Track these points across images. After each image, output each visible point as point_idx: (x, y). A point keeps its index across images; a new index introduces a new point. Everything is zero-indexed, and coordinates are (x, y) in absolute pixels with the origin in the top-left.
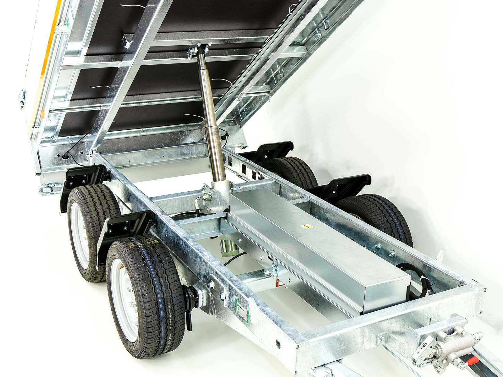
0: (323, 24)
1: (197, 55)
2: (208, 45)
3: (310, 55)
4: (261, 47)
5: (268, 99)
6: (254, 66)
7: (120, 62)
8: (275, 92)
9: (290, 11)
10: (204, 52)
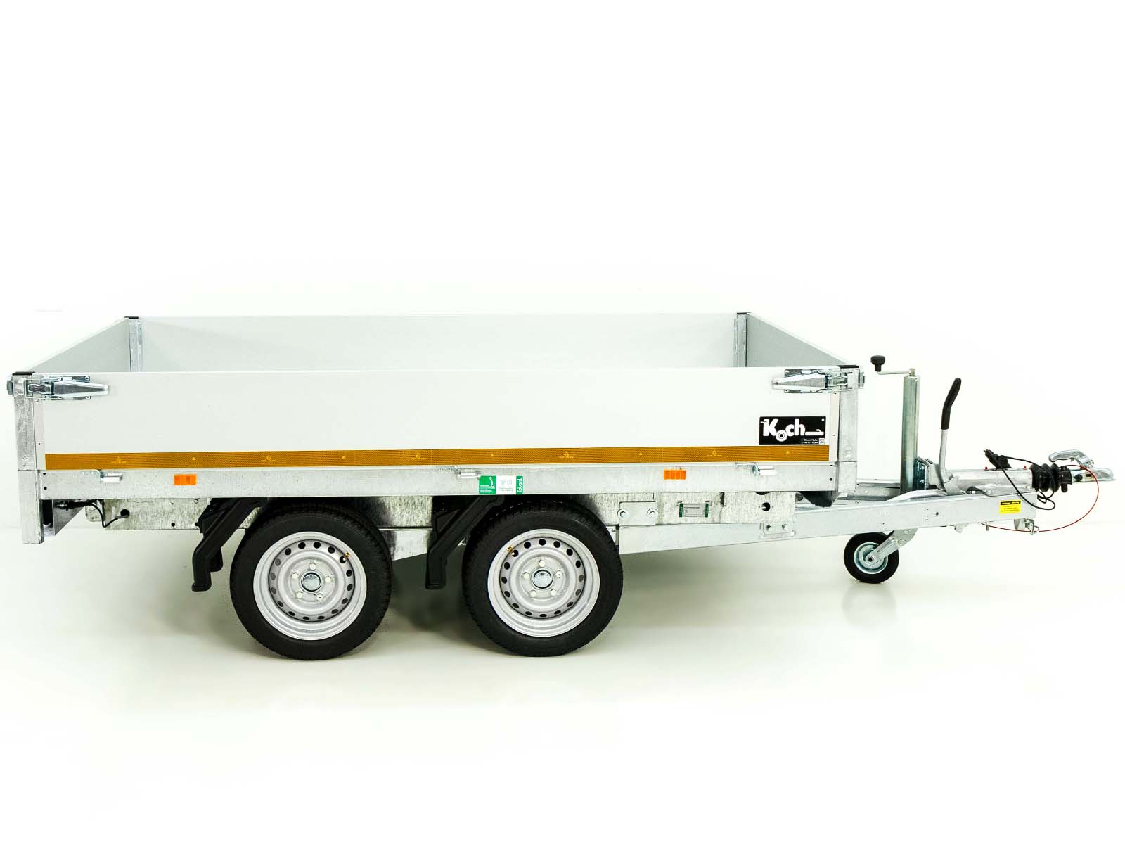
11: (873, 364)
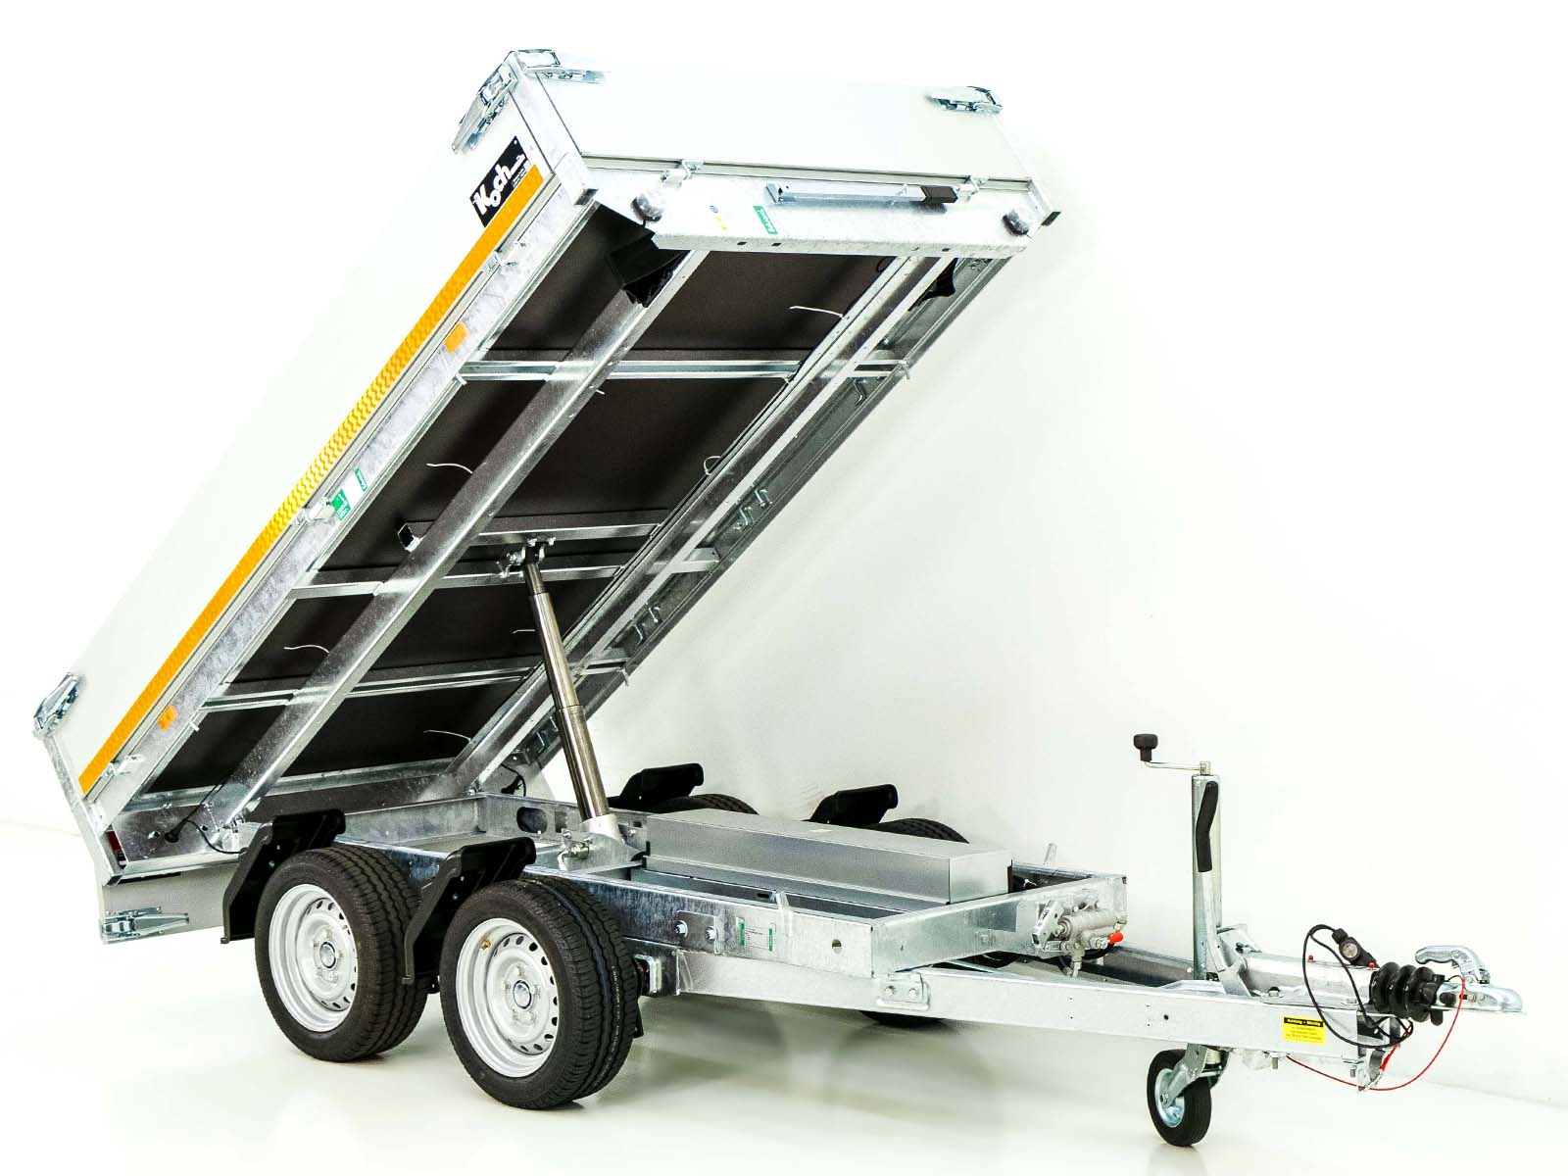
0: (755, 497)
1: (524, 566)
2: (547, 543)
3: (728, 565)
4: (636, 551)
5: (622, 679)
6: (615, 593)
7: (381, 583)
8: (638, 662)
9: (706, 470)
10: (538, 558)
11: (1138, 748)
